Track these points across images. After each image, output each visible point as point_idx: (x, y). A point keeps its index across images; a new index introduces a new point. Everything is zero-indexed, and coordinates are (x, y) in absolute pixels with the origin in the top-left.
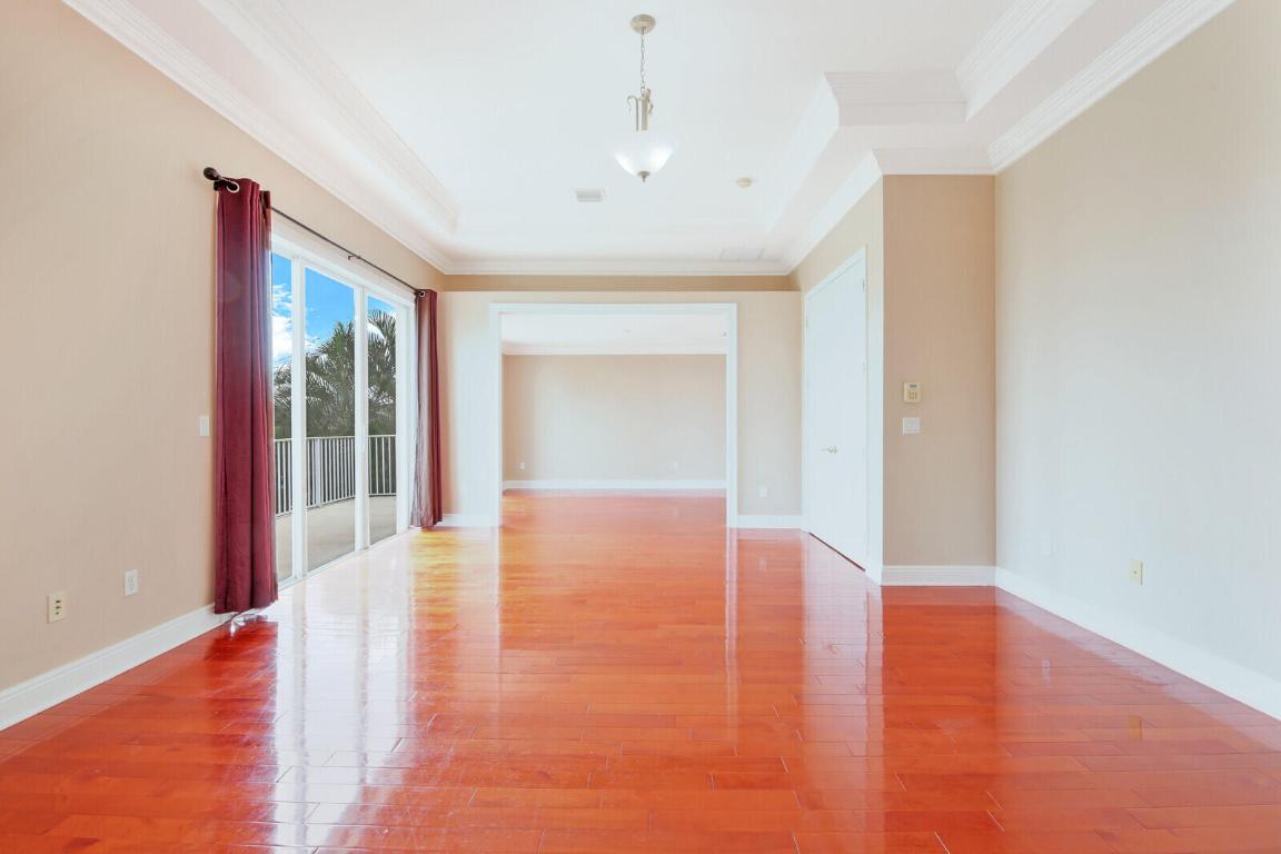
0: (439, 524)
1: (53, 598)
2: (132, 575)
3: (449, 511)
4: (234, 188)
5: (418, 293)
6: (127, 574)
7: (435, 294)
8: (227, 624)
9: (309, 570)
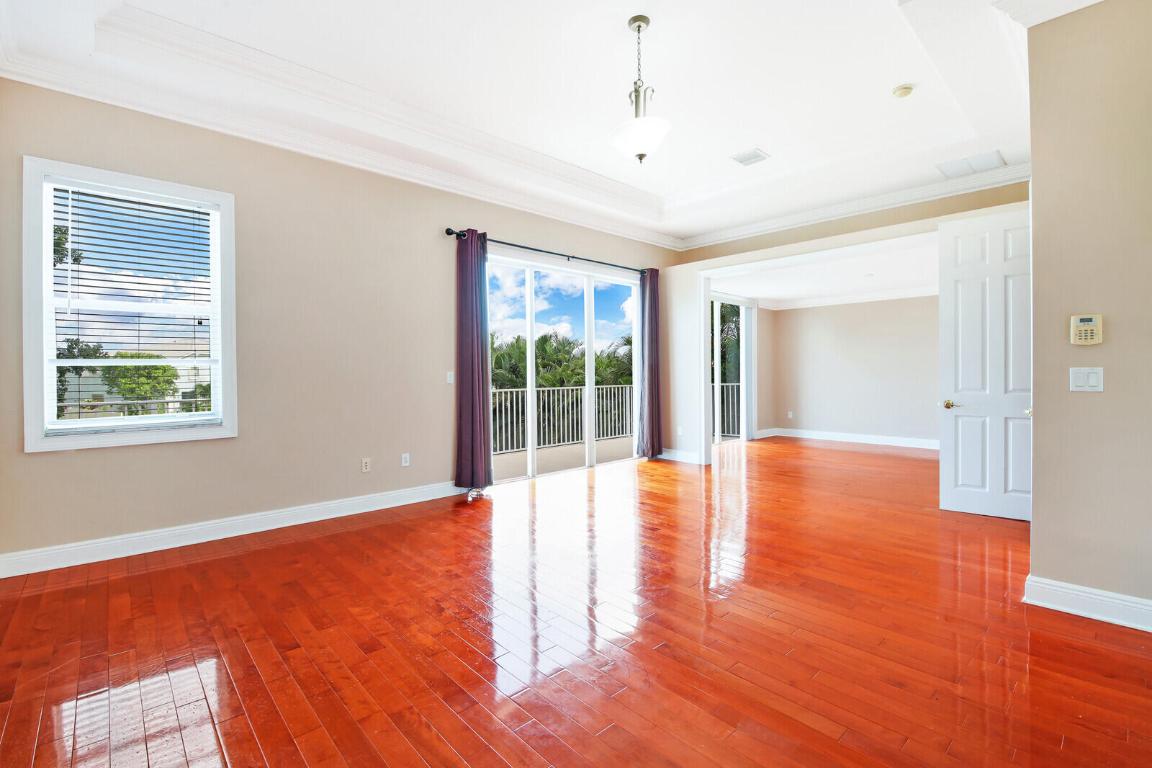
0: (660, 457)
1: (364, 462)
2: (405, 456)
3: (669, 447)
4: (465, 236)
5: (642, 272)
6: (404, 456)
7: (657, 271)
8: (466, 495)
9: (539, 473)
